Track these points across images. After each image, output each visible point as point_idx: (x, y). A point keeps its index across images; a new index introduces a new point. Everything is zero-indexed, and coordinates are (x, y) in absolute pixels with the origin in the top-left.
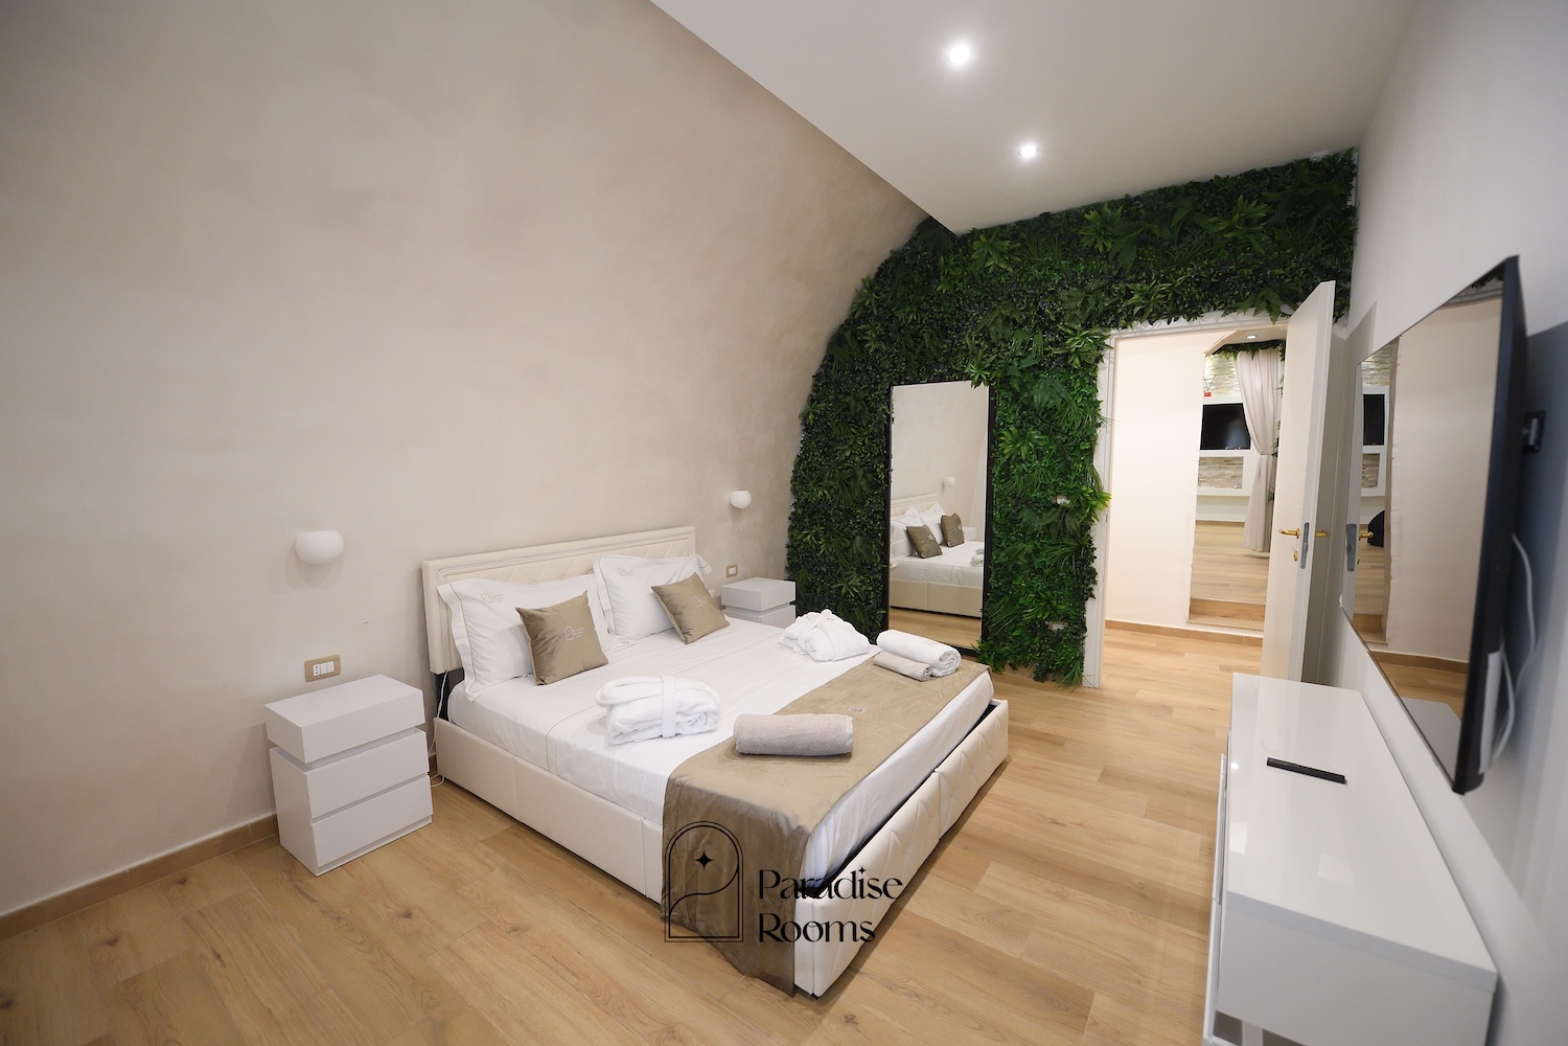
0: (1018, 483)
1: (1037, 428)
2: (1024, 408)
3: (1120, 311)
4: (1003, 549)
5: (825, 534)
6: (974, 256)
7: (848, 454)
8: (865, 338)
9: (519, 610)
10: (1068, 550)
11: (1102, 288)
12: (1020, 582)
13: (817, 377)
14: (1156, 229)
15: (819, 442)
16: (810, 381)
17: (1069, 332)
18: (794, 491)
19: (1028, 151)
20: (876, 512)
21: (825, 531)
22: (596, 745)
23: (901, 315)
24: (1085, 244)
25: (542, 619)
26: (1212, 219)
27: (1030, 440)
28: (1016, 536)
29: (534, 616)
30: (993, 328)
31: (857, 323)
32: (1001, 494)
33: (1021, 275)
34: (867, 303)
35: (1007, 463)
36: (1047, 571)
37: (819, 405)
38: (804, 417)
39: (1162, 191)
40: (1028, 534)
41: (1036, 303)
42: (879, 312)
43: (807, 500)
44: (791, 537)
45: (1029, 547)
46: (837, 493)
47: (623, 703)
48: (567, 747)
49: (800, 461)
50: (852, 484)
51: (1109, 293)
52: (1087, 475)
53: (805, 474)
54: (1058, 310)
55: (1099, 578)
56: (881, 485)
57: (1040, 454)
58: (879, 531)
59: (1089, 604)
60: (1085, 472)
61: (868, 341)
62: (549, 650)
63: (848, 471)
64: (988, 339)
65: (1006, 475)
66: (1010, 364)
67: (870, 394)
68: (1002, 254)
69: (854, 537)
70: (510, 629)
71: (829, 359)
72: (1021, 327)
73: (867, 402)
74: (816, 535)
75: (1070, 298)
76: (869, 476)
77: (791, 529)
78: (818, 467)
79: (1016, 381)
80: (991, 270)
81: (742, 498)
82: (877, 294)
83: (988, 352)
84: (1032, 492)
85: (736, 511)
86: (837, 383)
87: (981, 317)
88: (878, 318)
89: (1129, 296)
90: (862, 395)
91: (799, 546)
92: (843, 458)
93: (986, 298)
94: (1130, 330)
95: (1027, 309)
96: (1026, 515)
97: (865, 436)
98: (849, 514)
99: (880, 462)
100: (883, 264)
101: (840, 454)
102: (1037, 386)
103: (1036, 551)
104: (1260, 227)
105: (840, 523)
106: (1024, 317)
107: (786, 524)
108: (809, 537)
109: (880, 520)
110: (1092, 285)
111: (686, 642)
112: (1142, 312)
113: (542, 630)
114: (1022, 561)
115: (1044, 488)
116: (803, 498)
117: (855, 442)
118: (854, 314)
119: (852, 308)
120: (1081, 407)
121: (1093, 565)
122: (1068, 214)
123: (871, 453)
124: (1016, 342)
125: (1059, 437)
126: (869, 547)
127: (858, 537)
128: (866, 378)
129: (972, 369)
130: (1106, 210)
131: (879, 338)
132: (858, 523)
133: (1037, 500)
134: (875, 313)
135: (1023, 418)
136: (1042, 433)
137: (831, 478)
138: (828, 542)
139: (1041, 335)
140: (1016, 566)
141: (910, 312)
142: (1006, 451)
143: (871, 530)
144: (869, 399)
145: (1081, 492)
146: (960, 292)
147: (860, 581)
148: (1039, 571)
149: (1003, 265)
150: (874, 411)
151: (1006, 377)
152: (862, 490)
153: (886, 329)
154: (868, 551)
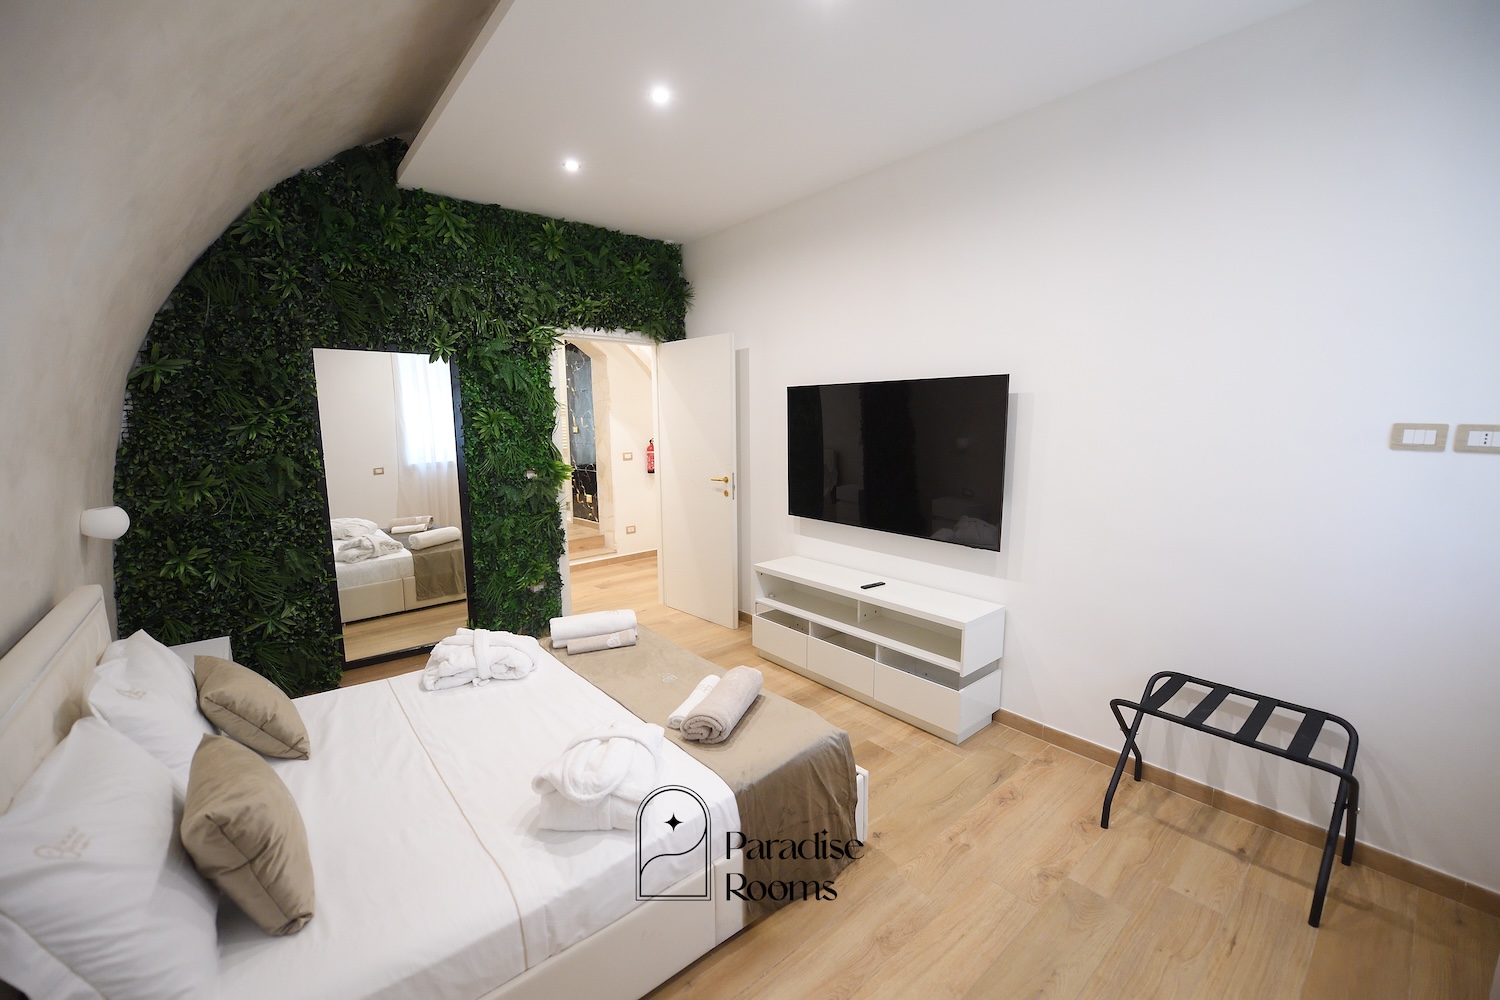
0: (492, 461)
1: (507, 409)
2: (492, 389)
4: (484, 529)
5: (214, 558)
6: (427, 220)
7: (251, 437)
8: (266, 276)
10: (546, 517)
11: (550, 291)
13: (163, 316)
14: (590, 257)
16: (151, 321)
17: (528, 323)
19: (572, 166)
20: (311, 513)
21: (213, 554)
24: (534, 248)
26: (621, 262)
27: (501, 420)
28: (494, 513)
30: (455, 304)
32: (476, 474)
33: (476, 257)
34: (270, 228)
35: (481, 443)
36: (529, 540)
39: (586, 226)
40: (507, 509)
41: (494, 290)
42: (286, 245)
45: (511, 522)
46: (228, 494)
50: (268, 479)
51: (557, 298)
52: (550, 451)
54: (516, 301)
56: (314, 476)
57: (510, 433)
60: (549, 448)
63: (256, 461)
65: (481, 455)
66: (480, 345)
67: (282, 355)
68: (457, 229)
72: (481, 308)
73: (281, 365)
74: (196, 562)
75: (527, 294)
76: (296, 467)
78: (181, 457)
79: (487, 361)
80: (445, 241)
82: (282, 220)
83: (451, 328)
84: (507, 469)
86: (210, 332)
88: (284, 253)
89: (574, 305)
90: (271, 355)
92: (241, 443)
93: (440, 269)
94: (569, 331)
95: (486, 293)
96: (506, 491)
99: (312, 447)
100: (285, 182)
101: (234, 438)
102: (503, 369)
103: (517, 524)
104: (645, 277)
105: (242, 536)
106: (484, 300)
109: (319, 522)
110: (542, 287)
114: (507, 535)
115: (517, 465)
117: (263, 420)
118: (239, 237)
119: (234, 227)
120: (542, 392)
121: (561, 527)
122: (517, 214)
123: (295, 435)
124: (481, 323)
125: (526, 418)
126: (308, 560)
127: (288, 550)
128: (270, 331)
129: (434, 342)
130: (553, 223)
131: (293, 281)
133: (514, 477)
134: (281, 245)
136: (511, 414)
137: (219, 475)
138: (221, 567)
139: (502, 320)
140: (501, 542)
141: (342, 260)
142: (482, 431)
143: (302, 537)
144: (282, 360)
145: (551, 466)
146: (413, 254)
147: (296, 610)
148: (521, 542)
149: (459, 242)
150: (294, 378)
151: (475, 357)
152: (288, 484)
153: (301, 270)
154: (308, 566)
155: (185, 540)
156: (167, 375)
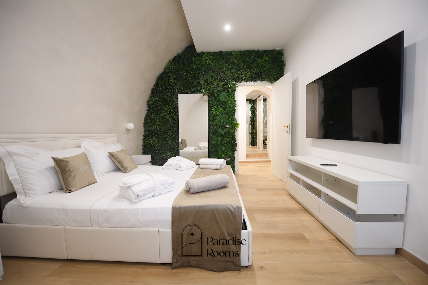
0: (216, 121)
1: (221, 107)
2: (218, 101)
3: (240, 78)
4: (213, 140)
5: (157, 140)
6: (203, 59)
7: (165, 114)
8: (170, 78)
9: (53, 158)
10: (231, 138)
11: (235, 72)
12: (218, 149)
13: (153, 89)
14: (247, 59)
15: (154, 110)
16: (150, 90)
17: (228, 82)
18: (145, 126)
19: (228, 28)
20: (175, 132)
21: (157, 139)
22: (124, 205)
23: (181, 73)
24: (231, 60)
25: (67, 162)
26: (259, 59)
27: (219, 110)
28: (216, 136)
29: (63, 160)
30: (209, 79)
31: (166, 73)
32: (212, 125)
33: (215, 66)
34: (171, 67)
35: (214, 116)
36: (225, 145)
37: (153, 98)
38: (148, 102)
39: (248, 51)
40: (220, 135)
41: (219, 74)
42: (174, 71)
43: (150, 129)
44: (144, 142)
45: (221, 139)
46: (161, 126)
47: (136, 184)
48: (106, 211)
49: (147, 117)
50: (167, 123)
51: (237, 74)
52: (234, 119)
53: (148, 121)
54: (225, 76)
55: (237, 146)
56: (176, 124)
57: (222, 114)
58: (176, 138)
59: (236, 153)
60: (233, 118)
61: (171, 79)
62: (73, 176)
63: (165, 119)
64: (207, 82)
65: (214, 119)
66: (214, 89)
67: (172, 96)
68: (210, 60)
69: (168, 141)
70: (46, 169)
71: (157, 84)
72: (216, 80)
73: (171, 98)
74: (154, 140)
75: (228, 74)
76: (172, 121)
77: (144, 139)
78: (154, 118)
79: (216, 94)
80: (207, 63)
81: (131, 126)
82: (173, 66)
83: (208, 86)
84: (220, 124)
85: (128, 130)
86: (160, 92)
87: (205, 76)
88: (174, 73)
89: (242, 75)
90: (169, 96)
91: (147, 145)
92: (163, 115)
93: (206, 71)
94: (241, 83)
95: (217, 75)
96: (220, 130)
97: (171, 108)
98: (166, 133)
99: (176, 116)
100: (175, 57)
101: (162, 114)
102: (221, 96)
103: (222, 140)
104: (268, 62)
105: (162, 136)
106: (217, 77)
107: (142, 138)
108: (151, 141)
109: (176, 134)
110: (233, 71)
111: (126, 172)
112: (245, 79)
113: (68, 166)
114: (219, 143)
115: (223, 123)
116: (148, 129)
117: (167, 110)
118: (165, 71)
119: (165, 69)
120: (232, 102)
121: (236, 142)
122: (227, 52)
123: (173, 114)
124: (215, 84)
125: (227, 109)
126: (173, 143)
127: (169, 140)
128: (170, 91)
129: (203, 90)
130: (236, 52)
131: (174, 78)
132: (169, 136)
133: (222, 126)
134: (173, 71)
135: (217, 104)
136: (223, 108)
137: (159, 122)
138: (158, 142)
139: (221, 82)
140: (218, 145)
141: (184, 72)
142: (214, 113)
143: (173, 138)
144: (172, 97)
145: (233, 123)
146: (199, 68)
147: (170, 154)
148: (223, 145)
149: (211, 63)
150: (173, 101)
151: (212, 93)
152: (170, 125)
153: (176, 76)
154: (173, 144)
155: (153, 136)
156: (152, 101)
